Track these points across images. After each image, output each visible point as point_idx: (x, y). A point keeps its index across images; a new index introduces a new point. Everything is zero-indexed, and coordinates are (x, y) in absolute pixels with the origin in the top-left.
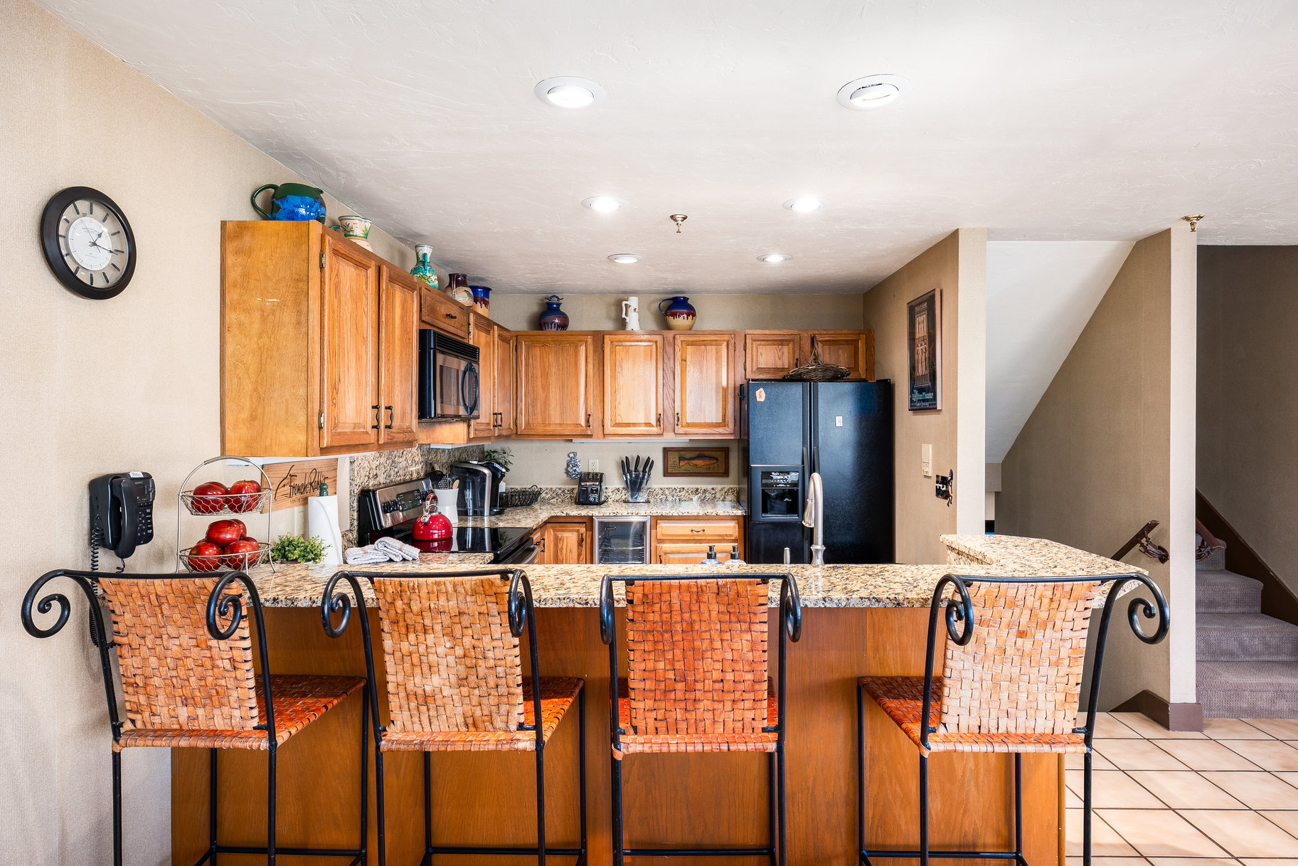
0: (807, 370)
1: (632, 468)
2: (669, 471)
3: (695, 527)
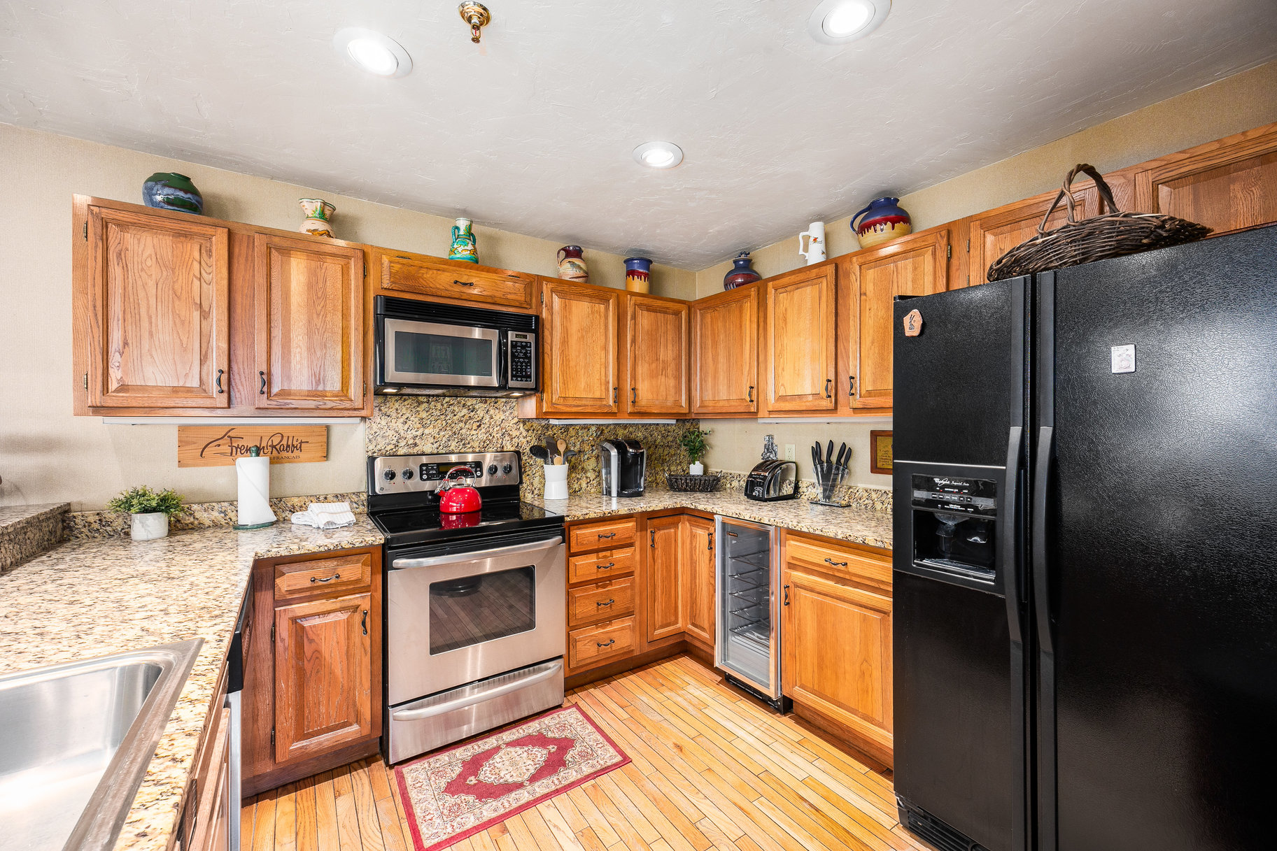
0: (1033, 249)
1: (824, 458)
2: (879, 465)
3: (835, 556)
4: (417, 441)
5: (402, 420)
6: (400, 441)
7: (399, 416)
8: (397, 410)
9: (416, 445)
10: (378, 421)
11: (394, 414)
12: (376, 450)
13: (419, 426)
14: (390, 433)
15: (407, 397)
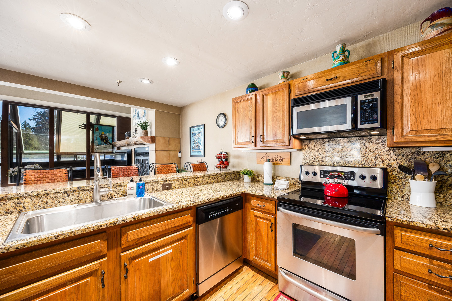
4: (323, 159)
5: (316, 150)
6: (316, 159)
7: (315, 148)
8: (314, 146)
9: (323, 161)
10: (307, 150)
11: (313, 148)
12: (306, 162)
13: (324, 152)
14: (312, 155)
15: (319, 140)
